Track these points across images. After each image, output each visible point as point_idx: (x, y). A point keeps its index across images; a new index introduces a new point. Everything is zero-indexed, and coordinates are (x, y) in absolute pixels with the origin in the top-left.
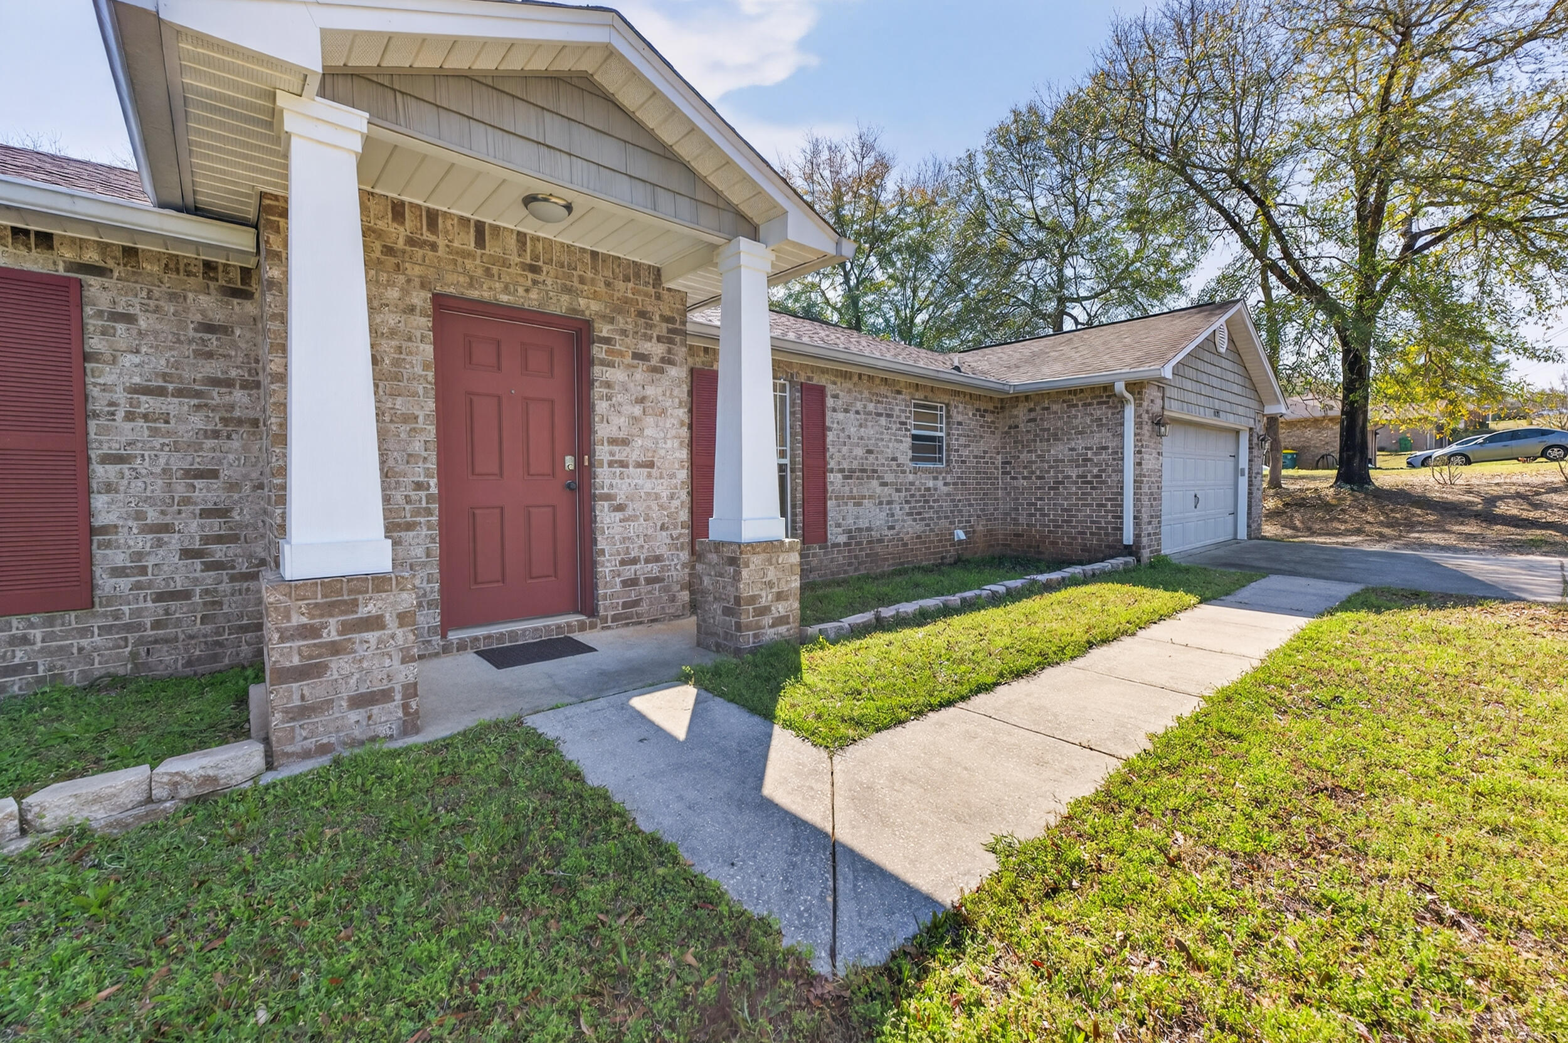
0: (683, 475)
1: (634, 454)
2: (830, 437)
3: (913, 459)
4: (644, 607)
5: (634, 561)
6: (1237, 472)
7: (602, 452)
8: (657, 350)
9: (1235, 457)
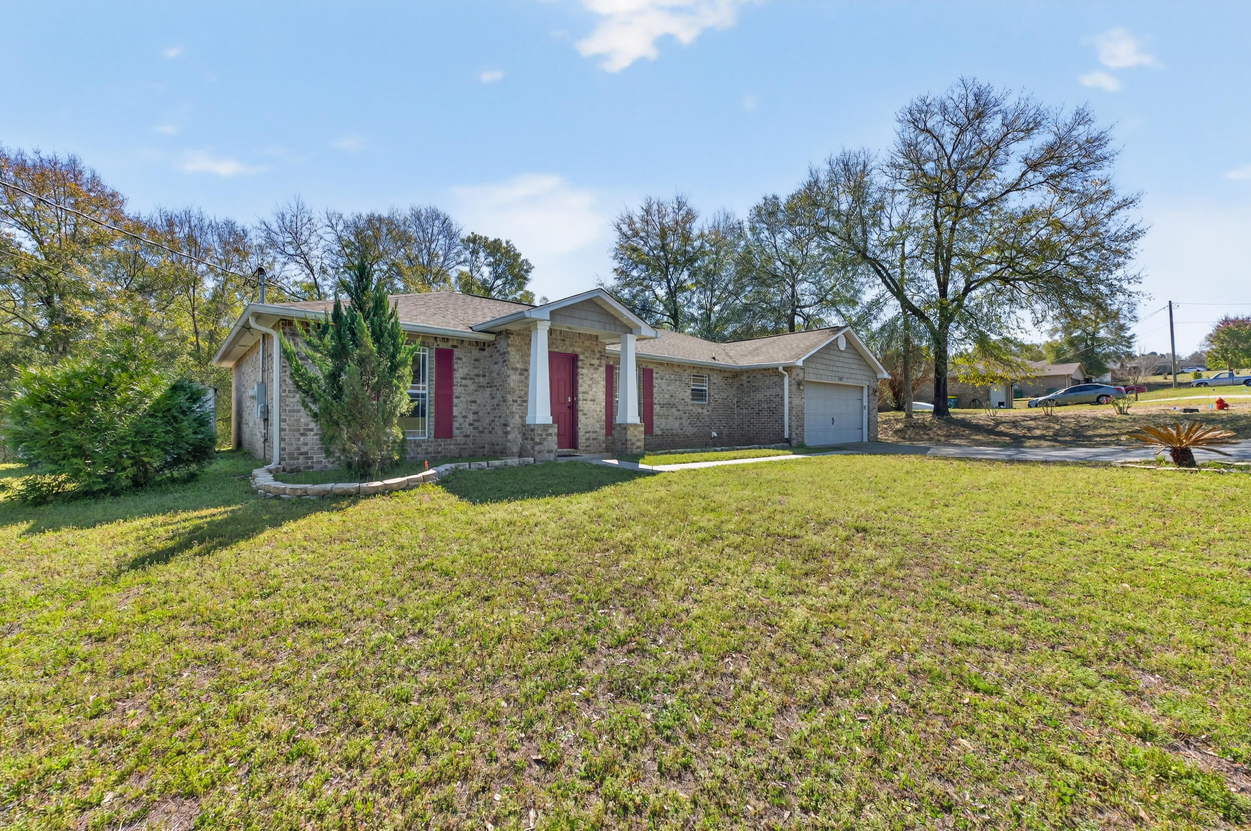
0: (604, 404)
1: (589, 397)
2: (655, 390)
3: (692, 399)
4: (591, 448)
5: (589, 432)
6: (863, 408)
7: (580, 396)
8: (596, 362)
9: (862, 400)
